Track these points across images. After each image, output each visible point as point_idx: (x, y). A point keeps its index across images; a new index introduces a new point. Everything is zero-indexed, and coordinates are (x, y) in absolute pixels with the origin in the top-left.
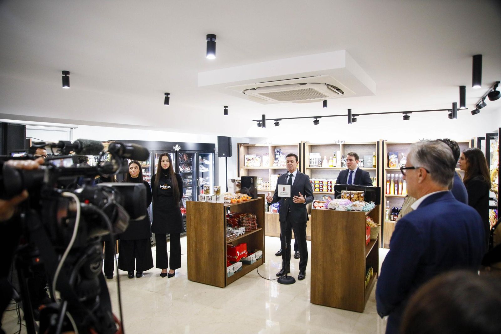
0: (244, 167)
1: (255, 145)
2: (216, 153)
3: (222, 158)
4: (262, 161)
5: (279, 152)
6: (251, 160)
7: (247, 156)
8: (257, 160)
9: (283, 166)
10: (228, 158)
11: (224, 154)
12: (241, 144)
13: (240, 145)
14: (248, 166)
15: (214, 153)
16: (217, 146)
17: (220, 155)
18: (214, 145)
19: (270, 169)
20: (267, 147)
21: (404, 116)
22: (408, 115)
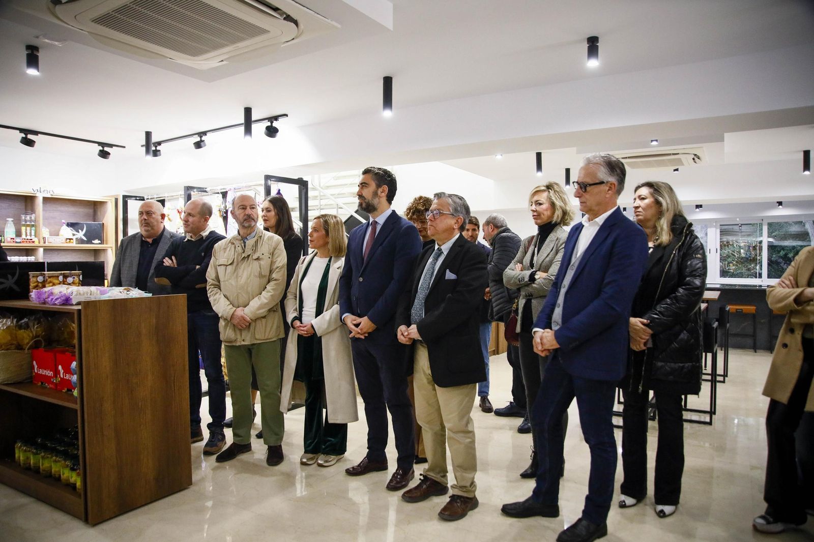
21: (23, 137)
22: (30, 137)
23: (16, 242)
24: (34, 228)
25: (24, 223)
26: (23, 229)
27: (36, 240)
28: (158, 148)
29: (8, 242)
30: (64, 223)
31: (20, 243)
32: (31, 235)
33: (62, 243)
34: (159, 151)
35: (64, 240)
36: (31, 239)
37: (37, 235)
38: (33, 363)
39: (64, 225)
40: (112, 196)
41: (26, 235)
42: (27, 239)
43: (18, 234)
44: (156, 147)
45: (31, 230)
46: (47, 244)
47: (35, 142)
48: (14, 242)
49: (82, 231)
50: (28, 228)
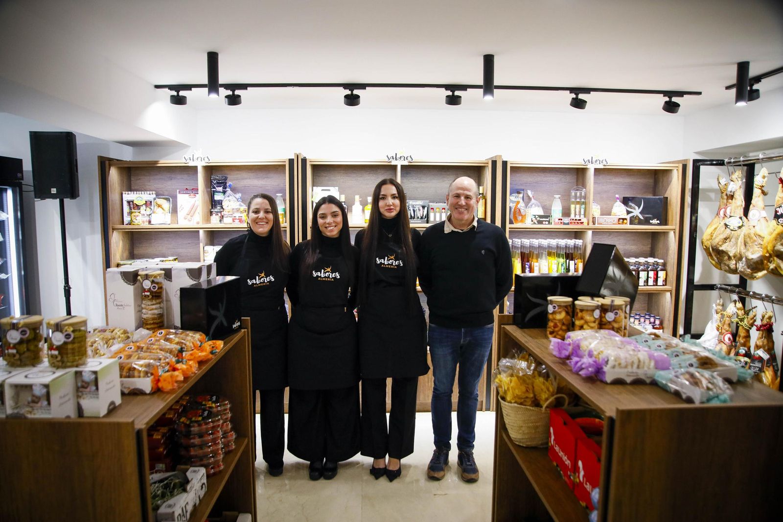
0: (122, 226)
1: (156, 162)
2: (24, 188)
3: (49, 201)
4: (174, 210)
5: (223, 184)
6: (142, 208)
7: (128, 196)
8: (159, 206)
9: (241, 221)
10: (67, 201)
11: (54, 191)
12: (110, 160)
13: (107, 163)
14: (136, 222)
15: (20, 186)
16: (27, 166)
17: (42, 193)
18: (19, 162)
19: (201, 232)
20: (195, 169)
21: (573, 98)
22: (582, 96)
23: (564, 224)
24: (583, 206)
25: (573, 200)
26: (573, 206)
27: (584, 220)
28: (755, 87)
29: (555, 224)
30: (618, 198)
31: (568, 224)
32: (580, 215)
33: (614, 224)
34: (757, 91)
35: (616, 221)
36: (580, 220)
37: (586, 215)
38: (550, 430)
39: (618, 200)
40: (678, 162)
41: (575, 215)
42: (576, 220)
43: (566, 213)
44: (751, 86)
45: (580, 209)
46: (597, 226)
47: (586, 102)
48: (561, 223)
49: (639, 208)
50: (578, 206)
